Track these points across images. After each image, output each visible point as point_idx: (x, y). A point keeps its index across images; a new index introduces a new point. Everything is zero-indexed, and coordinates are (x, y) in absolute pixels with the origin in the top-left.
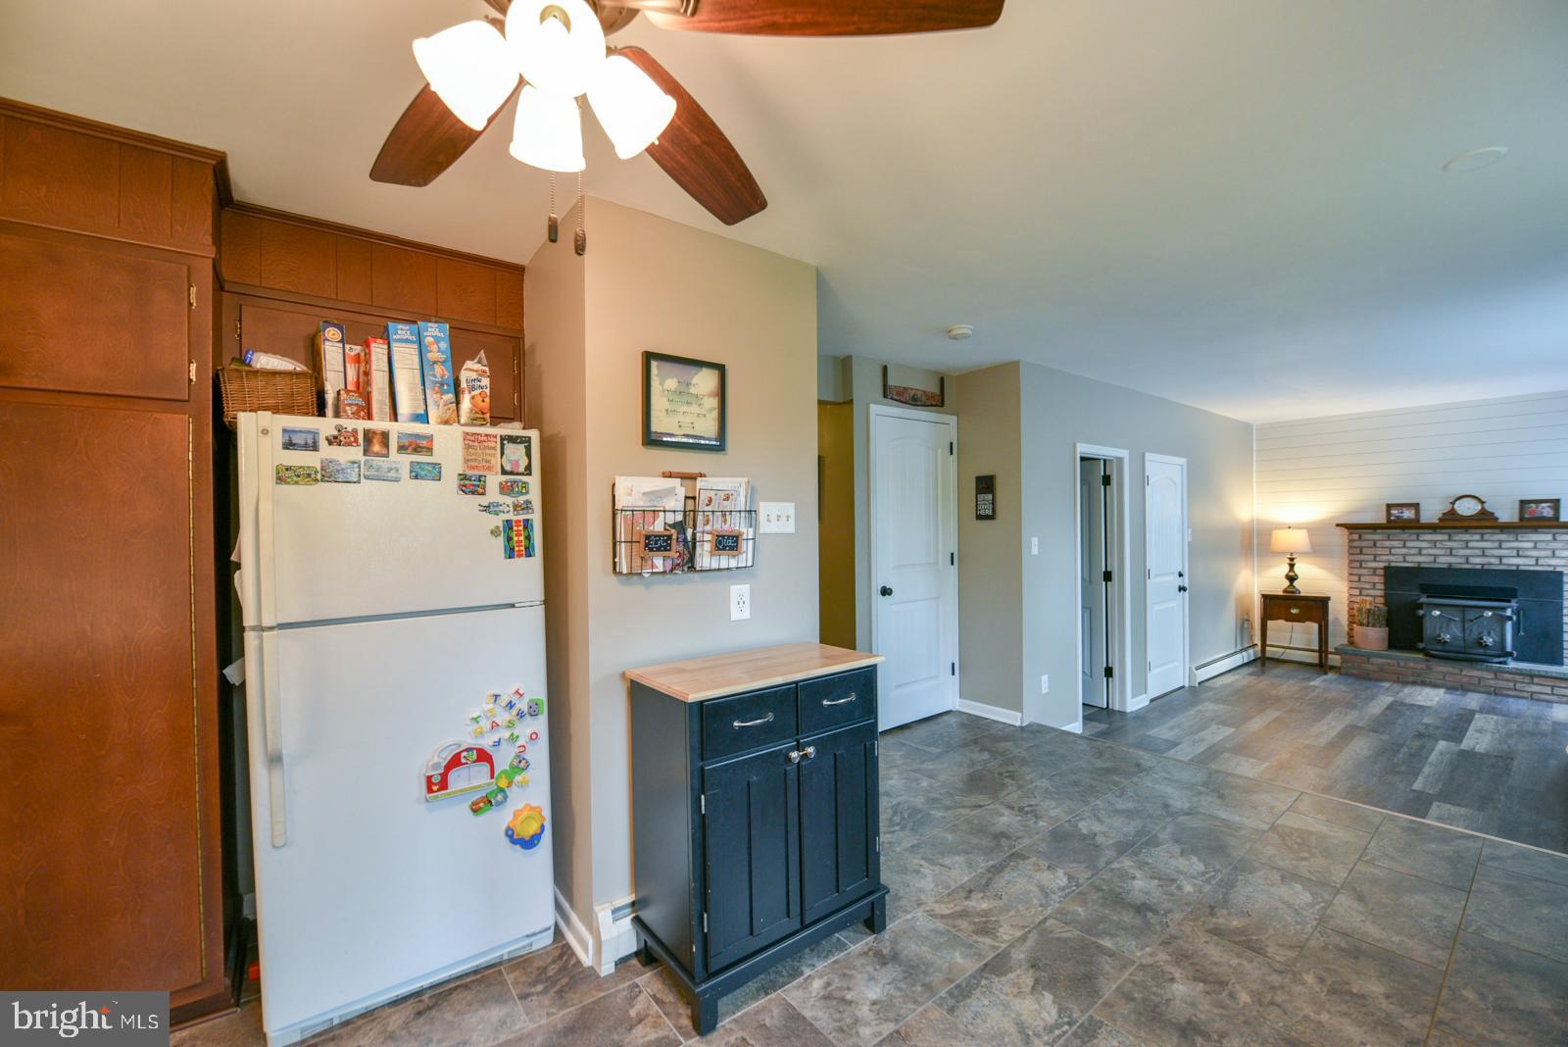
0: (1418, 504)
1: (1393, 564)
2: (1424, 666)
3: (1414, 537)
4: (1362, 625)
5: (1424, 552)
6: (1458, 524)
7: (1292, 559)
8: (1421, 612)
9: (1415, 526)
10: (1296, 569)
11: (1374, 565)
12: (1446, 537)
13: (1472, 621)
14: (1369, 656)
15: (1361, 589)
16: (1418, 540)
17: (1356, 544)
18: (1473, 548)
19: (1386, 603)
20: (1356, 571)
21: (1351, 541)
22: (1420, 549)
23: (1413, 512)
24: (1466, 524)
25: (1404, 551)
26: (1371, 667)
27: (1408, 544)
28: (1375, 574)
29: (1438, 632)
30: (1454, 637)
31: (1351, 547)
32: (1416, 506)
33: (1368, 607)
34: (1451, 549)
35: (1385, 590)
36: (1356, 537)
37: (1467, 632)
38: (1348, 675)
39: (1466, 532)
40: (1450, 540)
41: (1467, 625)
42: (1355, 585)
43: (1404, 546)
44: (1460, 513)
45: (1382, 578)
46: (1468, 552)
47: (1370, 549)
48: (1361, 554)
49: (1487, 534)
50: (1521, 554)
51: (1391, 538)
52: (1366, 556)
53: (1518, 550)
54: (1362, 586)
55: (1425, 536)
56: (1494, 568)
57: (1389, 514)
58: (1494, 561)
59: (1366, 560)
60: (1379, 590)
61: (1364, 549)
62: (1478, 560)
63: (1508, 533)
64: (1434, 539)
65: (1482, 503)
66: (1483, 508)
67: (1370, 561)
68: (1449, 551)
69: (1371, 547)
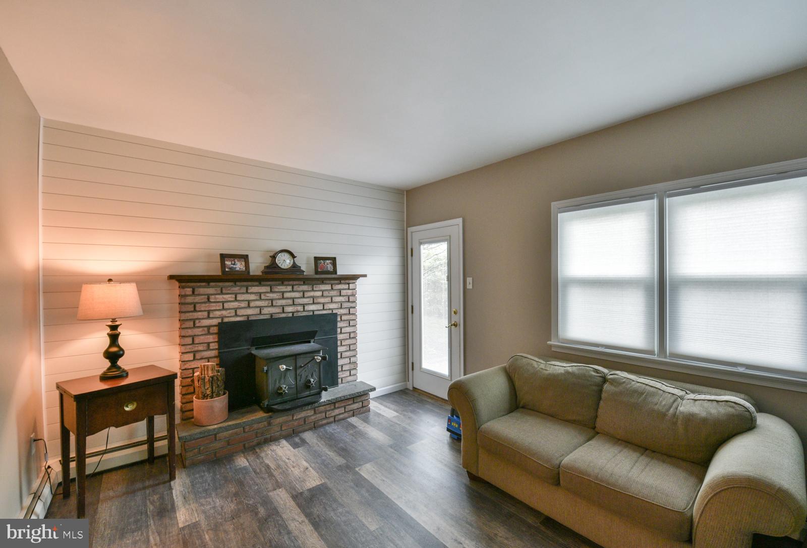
0: (247, 256)
1: (226, 320)
2: (266, 423)
3: (244, 290)
4: (205, 397)
5: (252, 304)
6: (277, 276)
7: (114, 328)
9: (245, 279)
10: (121, 341)
11: (207, 322)
12: (268, 289)
14: (215, 435)
15: (195, 352)
16: (247, 292)
17: (190, 299)
18: (288, 298)
19: (220, 365)
20: (190, 332)
21: (183, 296)
22: (249, 302)
23: (243, 263)
24: (287, 276)
25: (236, 304)
26: (217, 445)
27: (239, 297)
28: (209, 333)
30: (290, 387)
31: (182, 304)
32: (245, 258)
33: (210, 374)
34: (272, 300)
35: (219, 349)
36: (188, 291)
37: (298, 378)
38: (194, 465)
39: (283, 284)
40: (271, 291)
41: (298, 372)
42: (188, 348)
43: (236, 300)
44: (280, 265)
45: (216, 336)
46: (283, 302)
47: (204, 305)
48: (195, 310)
49: (295, 285)
50: (315, 301)
51: (224, 291)
52: (200, 313)
53: (313, 298)
54: (196, 349)
55: (253, 288)
56: (300, 314)
57: (223, 265)
58: (300, 308)
59: (199, 317)
60: (213, 350)
61: (197, 305)
62: (290, 309)
63: (308, 284)
64: (260, 291)
65: (293, 256)
66: (294, 262)
67: (203, 319)
68: (270, 302)
69: (205, 303)
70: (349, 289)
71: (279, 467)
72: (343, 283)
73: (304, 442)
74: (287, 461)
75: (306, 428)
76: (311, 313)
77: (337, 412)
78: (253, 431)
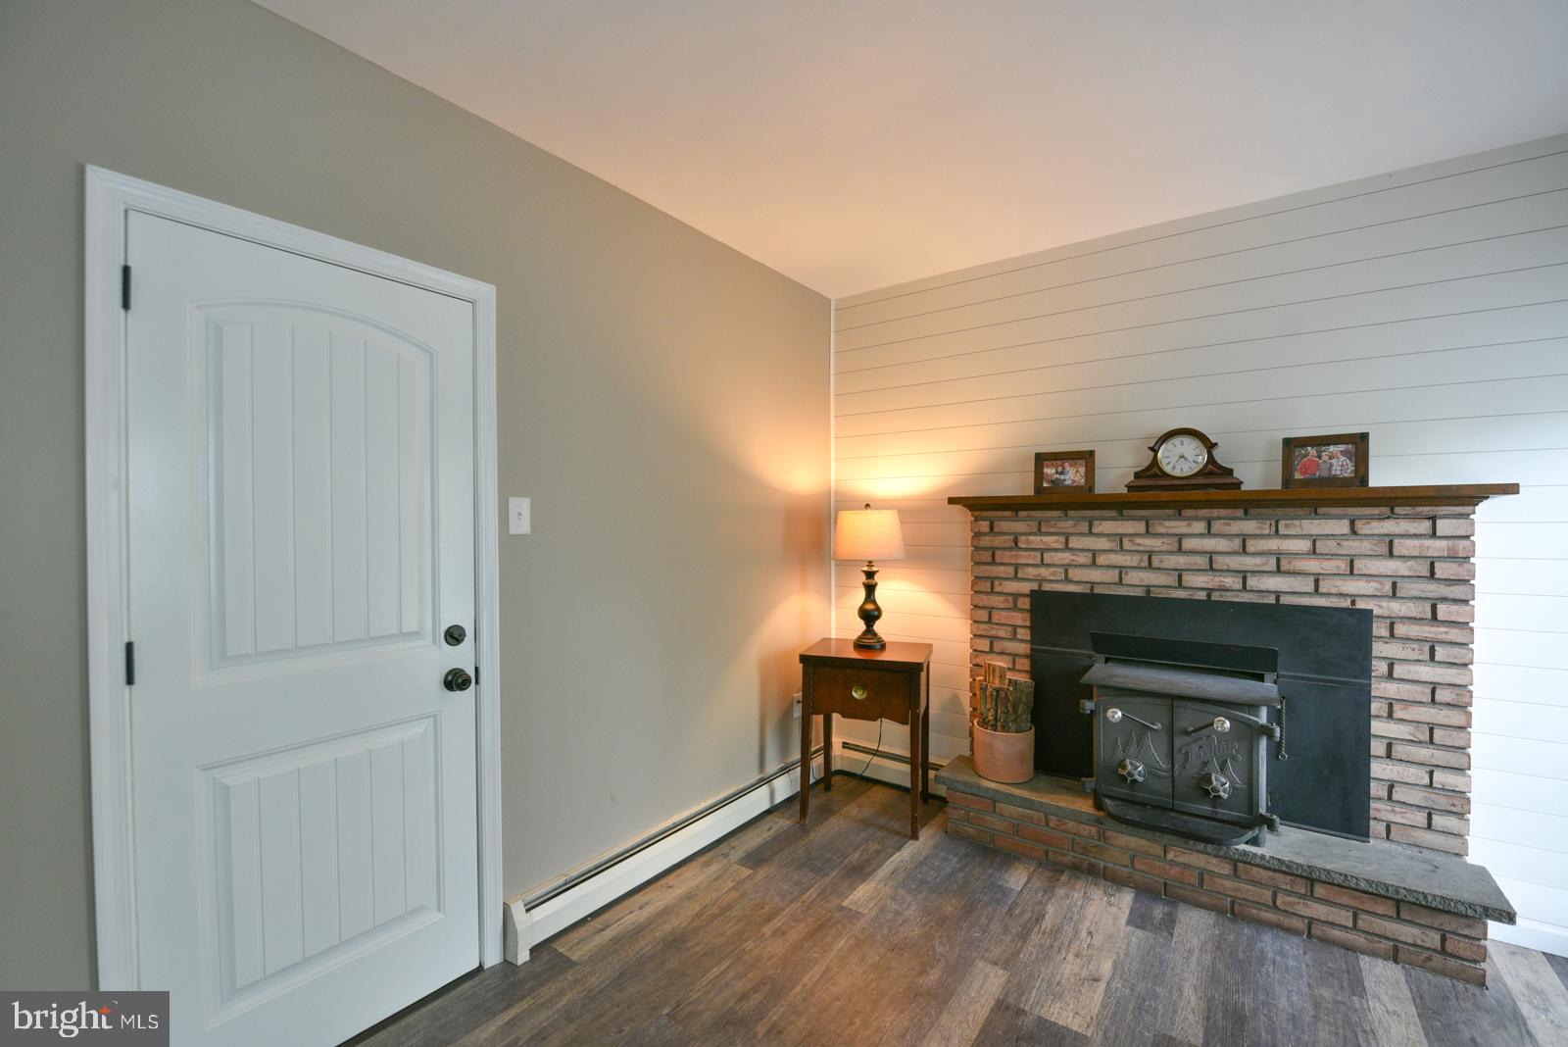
0: (1091, 453)
1: (1047, 587)
2: (1093, 830)
3: (1084, 527)
4: (989, 721)
5: (1101, 560)
6: (1164, 496)
7: (870, 575)
8: (1088, 706)
9: (1085, 502)
10: (879, 596)
11: (1012, 587)
12: (1141, 527)
13: (1187, 733)
14: (994, 799)
15: (993, 639)
16: (1090, 533)
17: (986, 541)
18: (1191, 552)
19: (1034, 673)
20: (985, 600)
21: (977, 535)
22: (1094, 553)
23: (1082, 470)
24: (1180, 495)
25: (1066, 557)
26: (995, 822)
27: (1074, 542)
28: (1015, 608)
29: (1120, 754)
30: (1152, 771)
31: (977, 548)
32: (1087, 457)
33: (997, 684)
34: (1150, 554)
35: (1032, 642)
36: (984, 525)
37: (1179, 759)
38: (958, 837)
39: (1180, 516)
40: (1148, 533)
41: (1178, 743)
42: (983, 629)
43: (1067, 548)
44: (1168, 469)
45: (1027, 616)
46: (1181, 561)
47: (1008, 553)
48: (993, 562)
49: (1219, 518)
50: (1285, 566)
51: (1044, 529)
52: (1001, 568)
53: (1279, 556)
54: (994, 632)
55: (1104, 523)
56: (1229, 597)
57: (1039, 474)
58: (1231, 581)
59: (1001, 575)
60: (1022, 641)
61: (998, 553)
62: (1201, 580)
63: (1259, 517)
64: (1120, 531)
65: (1210, 446)
66: (1211, 459)
67: (1007, 579)
68: (1146, 559)
69: (1010, 549)
70: (1434, 535)
71: (1056, 932)
72: (1406, 517)
73: (1169, 924)
74: (1084, 934)
75: (1205, 899)
76: (1271, 600)
77: (1318, 910)
78: (1062, 831)
